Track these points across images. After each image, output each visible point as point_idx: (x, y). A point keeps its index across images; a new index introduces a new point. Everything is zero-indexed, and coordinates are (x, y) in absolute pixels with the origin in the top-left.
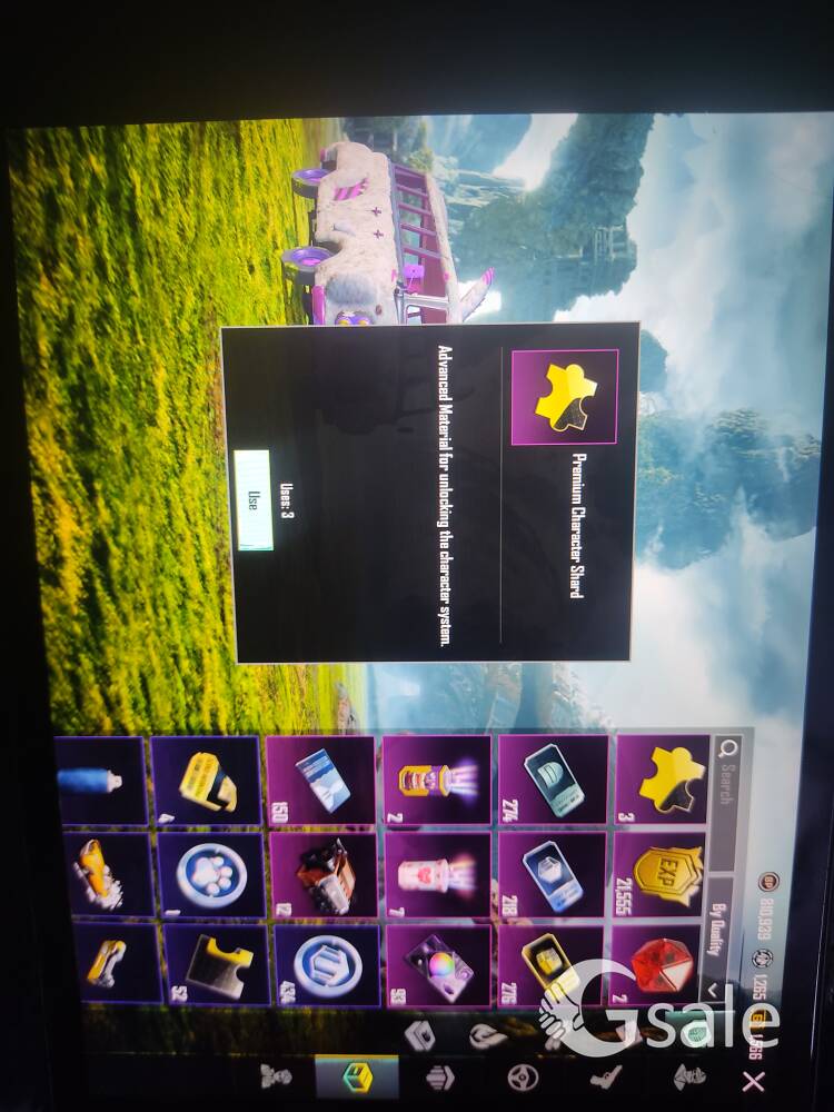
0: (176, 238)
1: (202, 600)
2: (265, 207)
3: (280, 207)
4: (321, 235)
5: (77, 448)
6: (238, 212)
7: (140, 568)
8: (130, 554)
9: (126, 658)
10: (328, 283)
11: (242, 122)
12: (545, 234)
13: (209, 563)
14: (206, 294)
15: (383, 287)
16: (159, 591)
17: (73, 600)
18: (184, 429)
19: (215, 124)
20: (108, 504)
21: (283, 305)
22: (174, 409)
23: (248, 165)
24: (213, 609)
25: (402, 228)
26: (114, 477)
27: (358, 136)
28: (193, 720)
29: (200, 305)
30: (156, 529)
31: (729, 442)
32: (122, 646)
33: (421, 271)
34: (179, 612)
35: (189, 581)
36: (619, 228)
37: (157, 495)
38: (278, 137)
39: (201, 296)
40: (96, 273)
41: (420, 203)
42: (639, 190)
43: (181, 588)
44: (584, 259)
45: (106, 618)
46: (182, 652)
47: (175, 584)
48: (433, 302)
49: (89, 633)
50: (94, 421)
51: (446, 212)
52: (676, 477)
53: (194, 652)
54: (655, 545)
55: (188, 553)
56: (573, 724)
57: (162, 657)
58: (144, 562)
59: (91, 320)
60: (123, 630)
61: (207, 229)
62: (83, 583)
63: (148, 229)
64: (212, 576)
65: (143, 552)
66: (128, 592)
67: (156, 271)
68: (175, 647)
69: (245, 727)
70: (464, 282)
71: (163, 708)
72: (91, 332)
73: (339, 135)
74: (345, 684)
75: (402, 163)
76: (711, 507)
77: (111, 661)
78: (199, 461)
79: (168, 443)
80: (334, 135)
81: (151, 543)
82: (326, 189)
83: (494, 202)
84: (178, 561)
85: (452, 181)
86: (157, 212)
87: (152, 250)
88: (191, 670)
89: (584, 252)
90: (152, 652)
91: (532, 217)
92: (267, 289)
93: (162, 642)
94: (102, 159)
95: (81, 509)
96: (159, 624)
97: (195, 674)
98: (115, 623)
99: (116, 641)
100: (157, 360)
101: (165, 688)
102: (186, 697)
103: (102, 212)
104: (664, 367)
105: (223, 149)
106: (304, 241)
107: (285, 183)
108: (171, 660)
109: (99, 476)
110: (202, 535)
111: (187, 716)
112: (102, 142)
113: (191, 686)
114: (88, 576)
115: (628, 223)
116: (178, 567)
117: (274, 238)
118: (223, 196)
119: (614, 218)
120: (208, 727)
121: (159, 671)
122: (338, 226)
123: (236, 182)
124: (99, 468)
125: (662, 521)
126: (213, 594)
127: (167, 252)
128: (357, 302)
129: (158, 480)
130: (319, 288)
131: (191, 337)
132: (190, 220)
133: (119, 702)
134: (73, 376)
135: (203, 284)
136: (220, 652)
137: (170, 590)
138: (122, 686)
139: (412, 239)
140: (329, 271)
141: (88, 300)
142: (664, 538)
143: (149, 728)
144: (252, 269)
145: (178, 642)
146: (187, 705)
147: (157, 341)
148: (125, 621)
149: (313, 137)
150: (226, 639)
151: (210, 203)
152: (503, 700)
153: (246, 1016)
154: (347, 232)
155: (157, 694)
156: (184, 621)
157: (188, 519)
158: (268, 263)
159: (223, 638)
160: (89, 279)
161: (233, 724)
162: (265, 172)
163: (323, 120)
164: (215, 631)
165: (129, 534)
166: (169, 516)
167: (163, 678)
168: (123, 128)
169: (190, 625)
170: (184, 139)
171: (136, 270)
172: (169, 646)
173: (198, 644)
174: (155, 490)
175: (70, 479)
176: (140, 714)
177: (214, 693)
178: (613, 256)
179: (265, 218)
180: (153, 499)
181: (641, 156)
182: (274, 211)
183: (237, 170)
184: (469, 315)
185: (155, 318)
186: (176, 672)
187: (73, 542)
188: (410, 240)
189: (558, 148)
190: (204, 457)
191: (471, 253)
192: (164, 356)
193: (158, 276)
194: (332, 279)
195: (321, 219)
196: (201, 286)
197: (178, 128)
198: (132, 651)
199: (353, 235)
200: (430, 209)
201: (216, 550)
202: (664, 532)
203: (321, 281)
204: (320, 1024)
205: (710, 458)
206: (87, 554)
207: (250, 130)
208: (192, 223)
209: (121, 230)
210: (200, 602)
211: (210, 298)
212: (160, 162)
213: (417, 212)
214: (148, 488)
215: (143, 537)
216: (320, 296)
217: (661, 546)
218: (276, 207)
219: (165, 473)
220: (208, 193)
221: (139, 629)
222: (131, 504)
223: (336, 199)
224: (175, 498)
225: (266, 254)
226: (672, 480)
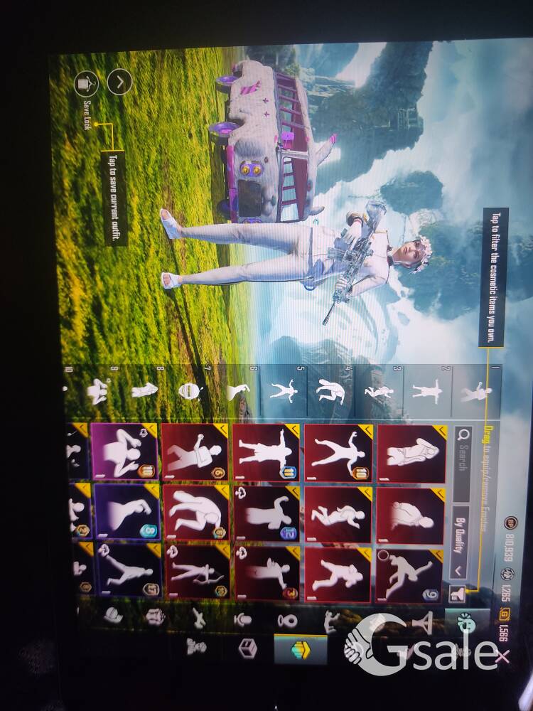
0: (147, 118)
1: (158, 338)
2: (199, 99)
3: (208, 99)
4: (232, 115)
5: (84, 245)
6: (183, 102)
7: (121, 319)
8: (115, 309)
10: (236, 144)
11: (187, 50)
12: (367, 113)
13: (162, 315)
14: (163, 151)
15: (269, 146)
16: (131, 332)
17: (80, 338)
18: (149, 233)
19: (171, 51)
20: (102, 279)
21: (209, 157)
22: (143, 220)
23: (190, 74)
24: (164, 343)
25: (281, 110)
26: (106, 262)
27: (255, 57)
28: (150, 413)
29: (159, 158)
30: (131, 294)
32: (108, 366)
33: (292, 136)
34: (143, 346)
35: (150, 326)
36: (412, 110)
37: (132, 273)
38: (208, 58)
39: (160, 152)
40: (99, 139)
41: (292, 95)
42: (424, 87)
43: (145, 330)
44: (391, 128)
45: (99, 349)
46: (145, 370)
47: (141, 328)
48: (300, 154)
49: (89, 358)
50: (95, 228)
51: (307, 100)
52: (449, 262)
53: (152, 370)
54: (436, 304)
55: (149, 309)
56: (385, 418)
57: (133, 374)
58: (123, 315)
59: (94, 167)
60: (109, 356)
61: (164, 112)
62: (86, 327)
63: (130, 113)
64: (164, 323)
65: (122, 308)
66: (113, 333)
67: (134, 138)
68: (140, 367)
69: (182, 418)
70: (318, 142)
71: (132, 405)
72: (94, 174)
73: (243, 55)
75: (280, 71)
76: (470, 281)
77: (101, 376)
78: (157, 252)
79: (138, 242)
80: (241, 56)
81: (127, 303)
82: (236, 87)
83: (337, 94)
84: (143, 314)
85: (311, 82)
86: (135, 102)
87: (132, 125)
89: (391, 124)
90: (126, 371)
91: (360, 103)
92: (200, 148)
93: (132, 364)
94: (104, 72)
95: (86, 282)
96: (131, 352)
98: (104, 352)
99: (104, 363)
100: (133, 191)
103: (103, 104)
104: (441, 193)
105: (175, 65)
106: (222, 119)
107: (211, 84)
108: (138, 376)
109: (97, 261)
110: (158, 298)
111: (147, 411)
112: (104, 62)
114: (89, 323)
115: (418, 107)
116: (143, 317)
117: (204, 117)
118: (175, 93)
119: (410, 103)
120: (159, 418)
122: (242, 110)
123: (182, 85)
124: (98, 257)
125: (440, 290)
126: (164, 335)
127: (140, 126)
128: (253, 155)
129: (132, 264)
130: (231, 147)
131: (154, 177)
134: (83, 201)
135: (162, 145)
137: (138, 332)
139: (287, 117)
141: (93, 155)
142: (441, 300)
143: (123, 418)
144: (191, 136)
145: (142, 364)
146: (147, 403)
147: (134, 180)
148: (111, 351)
149: (228, 58)
151: (167, 98)
154: (248, 113)
156: (146, 351)
157: (150, 288)
158: (200, 132)
160: (95, 143)
161: (175, 416)
162: (200, 79)
163: (234, 48)
164: (165, 357)
165: (114, 297)
166: (139, 286)
168: (117, 54)
169: (150, 353)
170: (152, 60)
171: (122, 137)
172: (136, 366)
173: (155, 366)
174: (131, 271)
175: (80, 263)
176: (118, 409)
177: (163, 396)
178: (409, 126)
179: (199, 105)
180: (129, 276)
181: (425, 67)
182: (204, 101)
183: (183, 78)
184: (321, 162)
185: (132, 166)
187: (81, 302)
188: (285, 117)
189: (375, 63)
190: (160, 250)
191: (322, 125)
192: (138, 189)
193: (135, 141)
194: (238, 141)
195: (232, 105)
196: (160, 146)
197: (149, 53)
199: (252, 115)
200: (298, 99)
201: (166, 307)
202: (441, 297)
203: (232, 143)
205: (470, 250)
206: (89, 310)
207: (191, 54)
208: (156, 109)
209: (114, 114)
210: (156, 340)
211: (166, 154)
212: (138, 74)
213: (289, 100)
215: (123, 299)
216: (231, 152)
217: (440, 305)
218: (206, 99)
219: (137, 260)
220: (166, 91)
221: (118, 355)
222: (116, 279)
223: (241, 94)
224: (142, 275)
225: (200, 127)
226: (446, 263)
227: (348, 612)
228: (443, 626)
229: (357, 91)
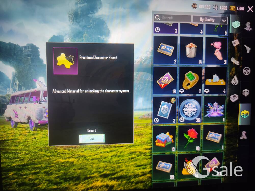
0: (28, 155)
1: (117, 151)
2: (20, 134)
3: (20, 131)
4: (26, 121)
5: (79, 181)
6: (22, 141)
7: (110, 166)
8: (106, 169)
9: (132, 170)
10: (38, 120)
12: (25, 66)
13: (108, 150)
14: (41, 149)
15: (38, 106)
16: (115, 162)
17: (117, 183)
18: (74, 155)
19: (1, 146)
20: (93, 174)
21: (43, 131)
22: (69, 157)
23: (11, 138)
24: (119, 149)
25: (24, 102)
26: (86, 172)
27: (3, 112)
28: (148, 154)
29: (44, 151)
30: (99, 162)
31: (76, 19)
32: (129, 171)
33: (34, 97)
34: (120, 157)
35: (112, 155)
36: (23, 48)
37: (91, 162)
38: (4, 131)
40: (37, 174)
41: (18, 97)
43: (114, 157)
44: (31, 57)
45: (122, 175)
46: (131, 157)
47: (113, 158)
48: (42, 94)
49: (125, 179)
50: (73, 176)
51: (20, 91)
52: (85, 32)
53: (130, 154)
54: (103, 38)
55: (105, 155)
56: (150, 59)
57: (132, 161)
58: (108, 165)
59: (48, 176)
60: (125, 171)
61: (26, 148)
62: (113, 180)
63: (26, 162)
64: (111, 149)
65: (105, 166)
66: (115, 169)
67: (36, 160)
68: (129, 158)
69: (150, 142)
70: (36, 86)
71: (145, 162)
72: (51, 176)
74: (139, 116)
75: (9, 102)
76: (93, 23)
77: (133, 174)
78: (82, 152)
79: (78, 159)
80: (3, 118)
81: (103, 164)
82: (16, 120)
83: (17, 79)
84: (107, 157)
85: (13, 89)
86: (22, 160)
87: (31, 161)
88: (135, 155)
89: (29, 57)
90: (131, 164)
91: (21, 70)
92: (39, 134)
93: (128, 162)
94: (10, 172)
95: (94, 180)
96: (123, 162)
97: (136, 154)
98: (123, 173)
99: (128, 173)
100: (57, 161)
101: (140, 161)
102: (142, 156)
103: (23, 173)
104: (57, 36)
105: (7, 144)
106: (27, 125)
107: (14, 129)
108: (133, 159)
109: (86, 176)
110: (101, 151)
111: (147, 156)
112: (6, 172)
113: (139, 155)
114: (111, 179)
115: (22, 46)
116: (109, 157)
117: (27, 133)
118: (18, 144)
119: (21, 49)
120: (150, 151)
121: (135, 162)
122: (24, 117)
123: (15, 141)
124: (84, 175)
125: (97, 36)
126: (116, 149)
127: (32, 158)
128: (42, 113)
129: (87, 162)
130: (39, 122)
131: (51, 153)
132: (24, 152)
133: (143, 172)
134: (62, 181)
135: (39, 149)
136: (131, 147)
137: (115, 159)
138: (139, 171)
139: (27, 99)
140: (35, 120)
141: (44, 176)
142: (101, 35)
143: (150, 165)
144: (35, 138)
145: (128, 157)
146: (144, 156)
147: (53, 161)
149: (4, 123)
150: (127, 146)
151: (20, 147)
152: (144, 77)
153: (227, 142)
154: (25, 115)
155: (141, 163)
156: (123, 156)
158: (33, 134)
159: (127, 147)
160: (39, 176)
161: (149, 144)
162: (12, 134)
164: (125, 149)
165: (100, 169)
166: (96, 159)
167: (137, 162)
168: (2, 167)
169: (123, 155)
170: (5, 153)
171: (36, 165)
172: (129, 160)
173: (128, 153)
174: (89, 162)
175: (87, 182)
176: (146, 167)
177: (141, 149)
178: (30, 49)
179: (23, 135)
181: (6, 43)
182: (21, 133)
183: (12, 141)
184: (45, 85)
185: (47, 161)
186: (136, 158)
187: (102, 182)
188: (27, 100)
189: (5, 63)
190: (81, 150)
191: (30, 85)
192: (56, 159)
193: (37, 160)
194: (37, 119)
195: (22, 121)
196: (39, 150)
197: (2, 155)
198: (130, 169)
199: (26, 113)
200: (19, 95)
201: (105, 148)
202: (100, 35)
203: (37, 121)
204: (230, 124)
205: (80, 24)
206: (106, 179)
207: (2, 137)
208: (25, 152)
209: (27, 168)
210: (118, 152)
211: (42, 148)
212: (10, 159)
213: (20, 98)
214: (89, 164)
215: (101, 165)
216: (41, 122)
217: (103, 36)
218: (20, 132)
219: (85, 160)
220: (17, 148)
221: (124, 167)
222: (93, 168)
223: (18, 117)
224: (92, 158)
225: (31, 135)
226: (86, 34)
227: (231, 74)
228: (237, 34)
229: (16, 71)
